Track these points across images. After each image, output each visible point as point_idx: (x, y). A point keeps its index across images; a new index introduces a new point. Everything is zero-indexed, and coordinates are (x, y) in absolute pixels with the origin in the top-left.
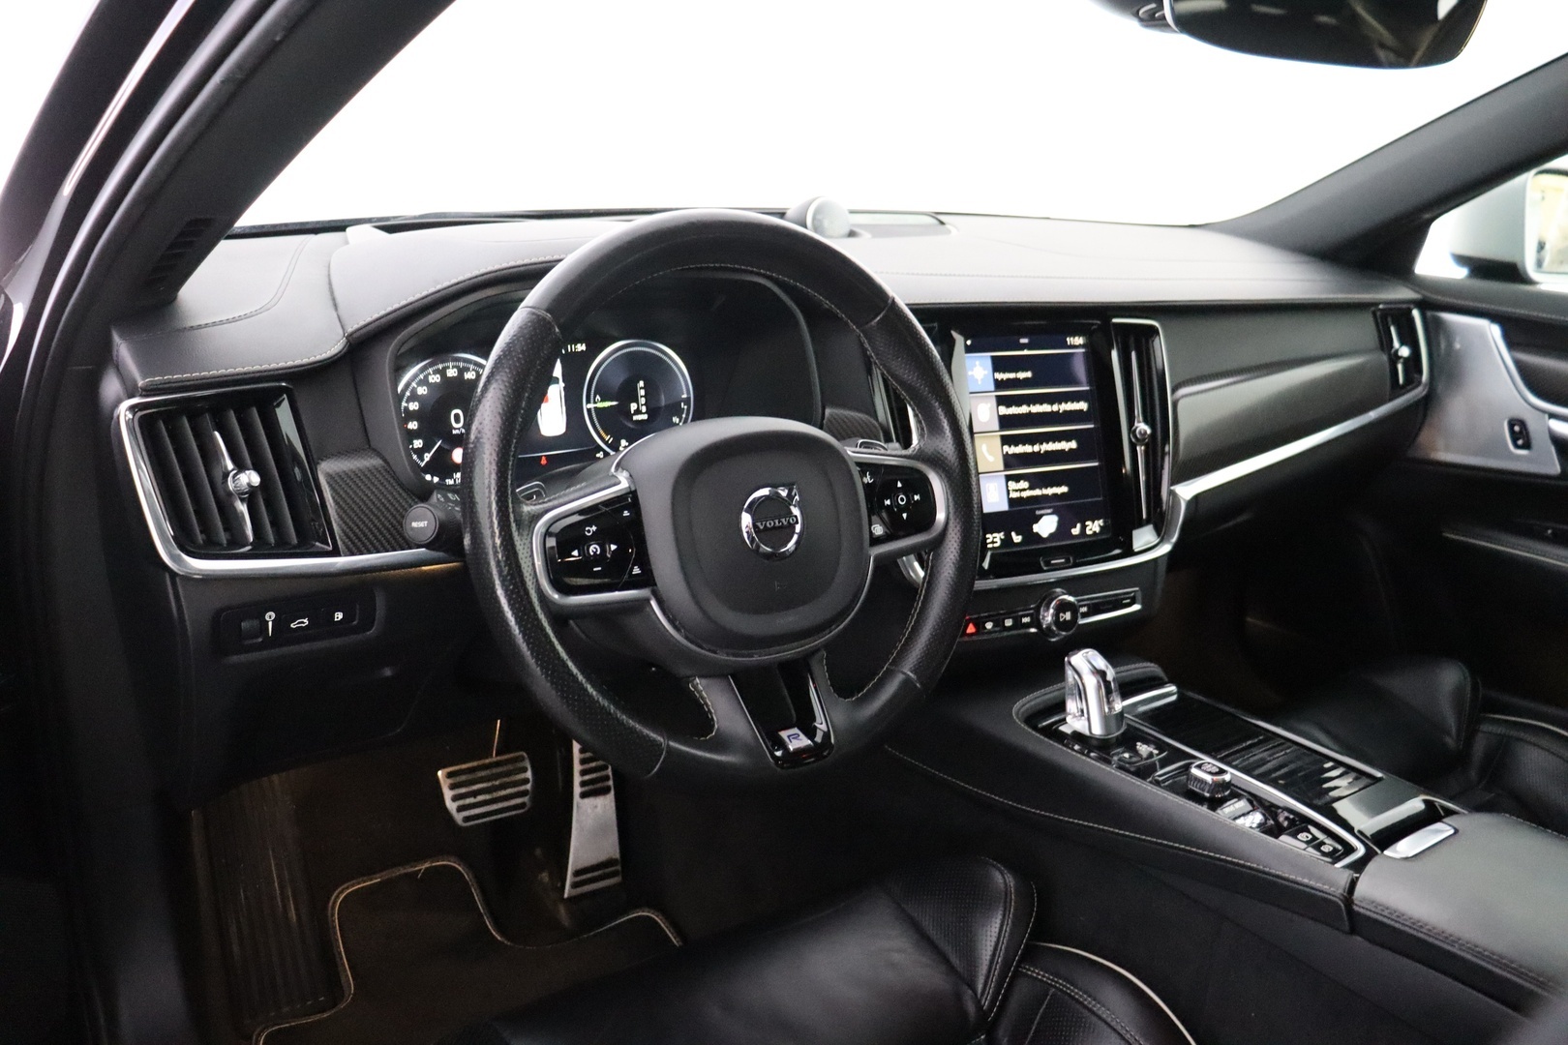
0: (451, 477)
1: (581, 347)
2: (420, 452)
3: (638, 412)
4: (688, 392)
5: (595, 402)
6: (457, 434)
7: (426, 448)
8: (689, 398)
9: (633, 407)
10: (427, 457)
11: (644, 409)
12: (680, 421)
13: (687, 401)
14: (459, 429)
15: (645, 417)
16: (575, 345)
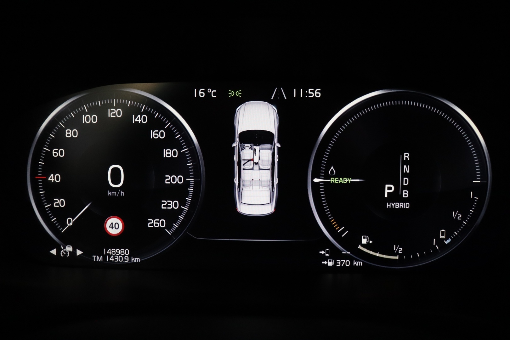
0: (100, 253)
1: (316, 93)
2: (62, 214)
3: (395, 197)
4: (484, 176)
5: (327, 176)
6: (113, 197)
7: (70, 211)
8: (483, 186)
9: (389, 189)
10: (70, 222)
11: (406, 194)
12: (463, 218)
13: (480, 190)
14: (116, 190)
15: (406, 205)
16: (306, 89)
